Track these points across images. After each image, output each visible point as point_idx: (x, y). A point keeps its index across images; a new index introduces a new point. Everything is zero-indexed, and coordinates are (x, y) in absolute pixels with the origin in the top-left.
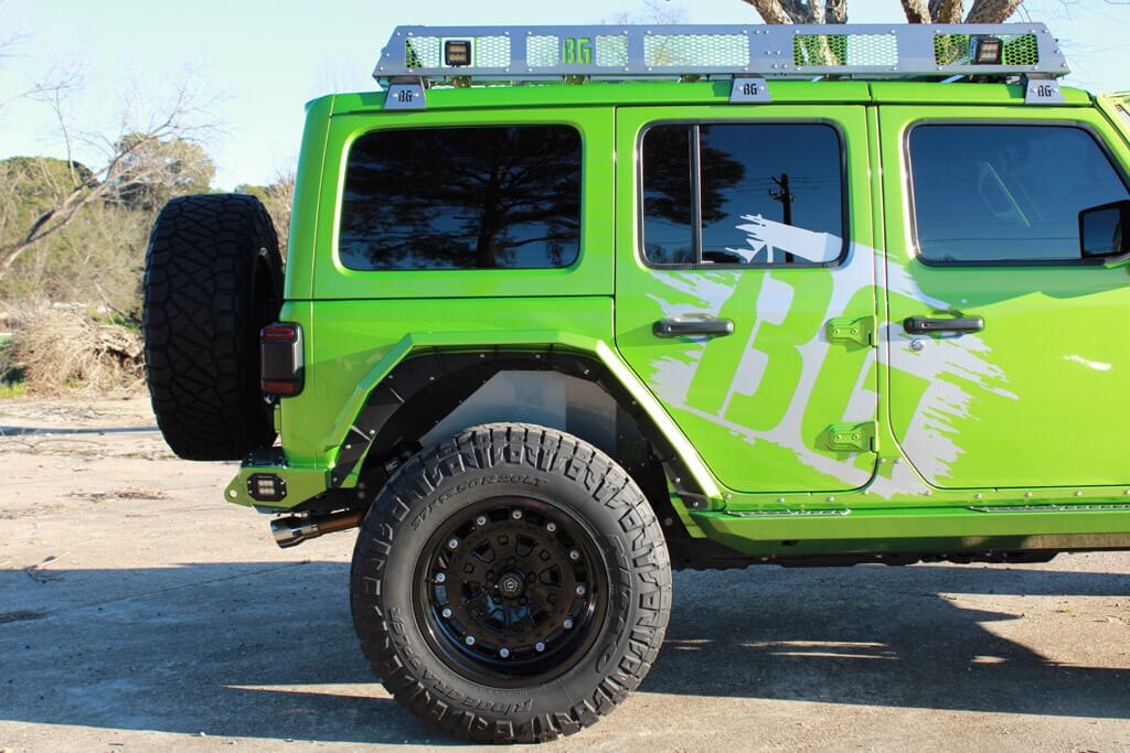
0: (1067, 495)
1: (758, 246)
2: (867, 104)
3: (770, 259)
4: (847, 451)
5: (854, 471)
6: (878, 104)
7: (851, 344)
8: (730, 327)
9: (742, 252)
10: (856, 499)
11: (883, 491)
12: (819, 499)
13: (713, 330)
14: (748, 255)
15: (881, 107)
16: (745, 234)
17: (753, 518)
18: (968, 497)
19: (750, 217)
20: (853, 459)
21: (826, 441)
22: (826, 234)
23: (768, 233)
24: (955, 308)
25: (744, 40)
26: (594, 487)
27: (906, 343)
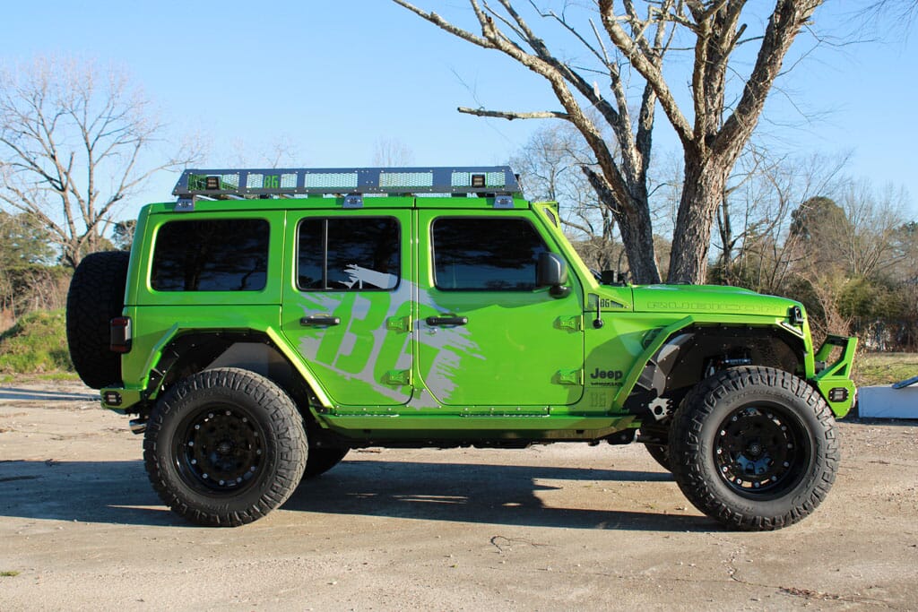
0: (512, 409)
1: (355, 281)
2: (412, 209)
3: (361, 287)
4: (396, 384)
5: (401, 395)
6: (418, 209)
7: (398, 331)
8: (337, 321)
9: (347, 283)
10: (401, 409)
11: (416, 405)
12: (383, 409)
13: (329, 322)
14: (350, 285)
15: (420, 211)
16: (348, 274)
17: (347, 417)
18: (459, 409)
19: (351, 266)
20: (400, 389)
21: (386, 380)
22: (389, 275)
23: (360, 274)
24: (453, 312)
25: (355, 176)
26: (259, 398)
27: (427, 330)
